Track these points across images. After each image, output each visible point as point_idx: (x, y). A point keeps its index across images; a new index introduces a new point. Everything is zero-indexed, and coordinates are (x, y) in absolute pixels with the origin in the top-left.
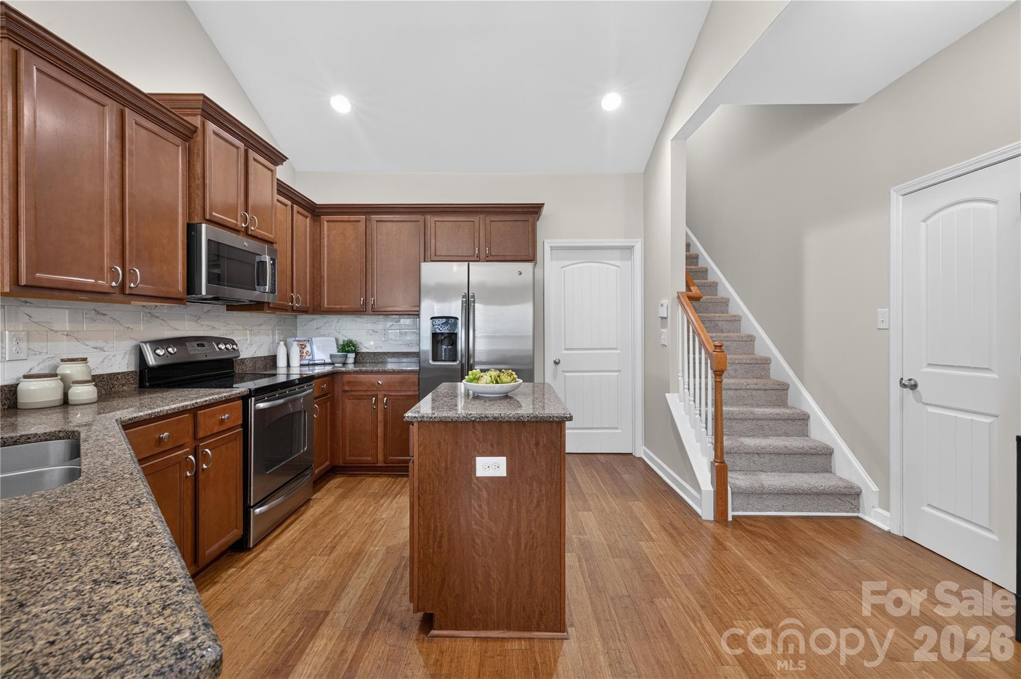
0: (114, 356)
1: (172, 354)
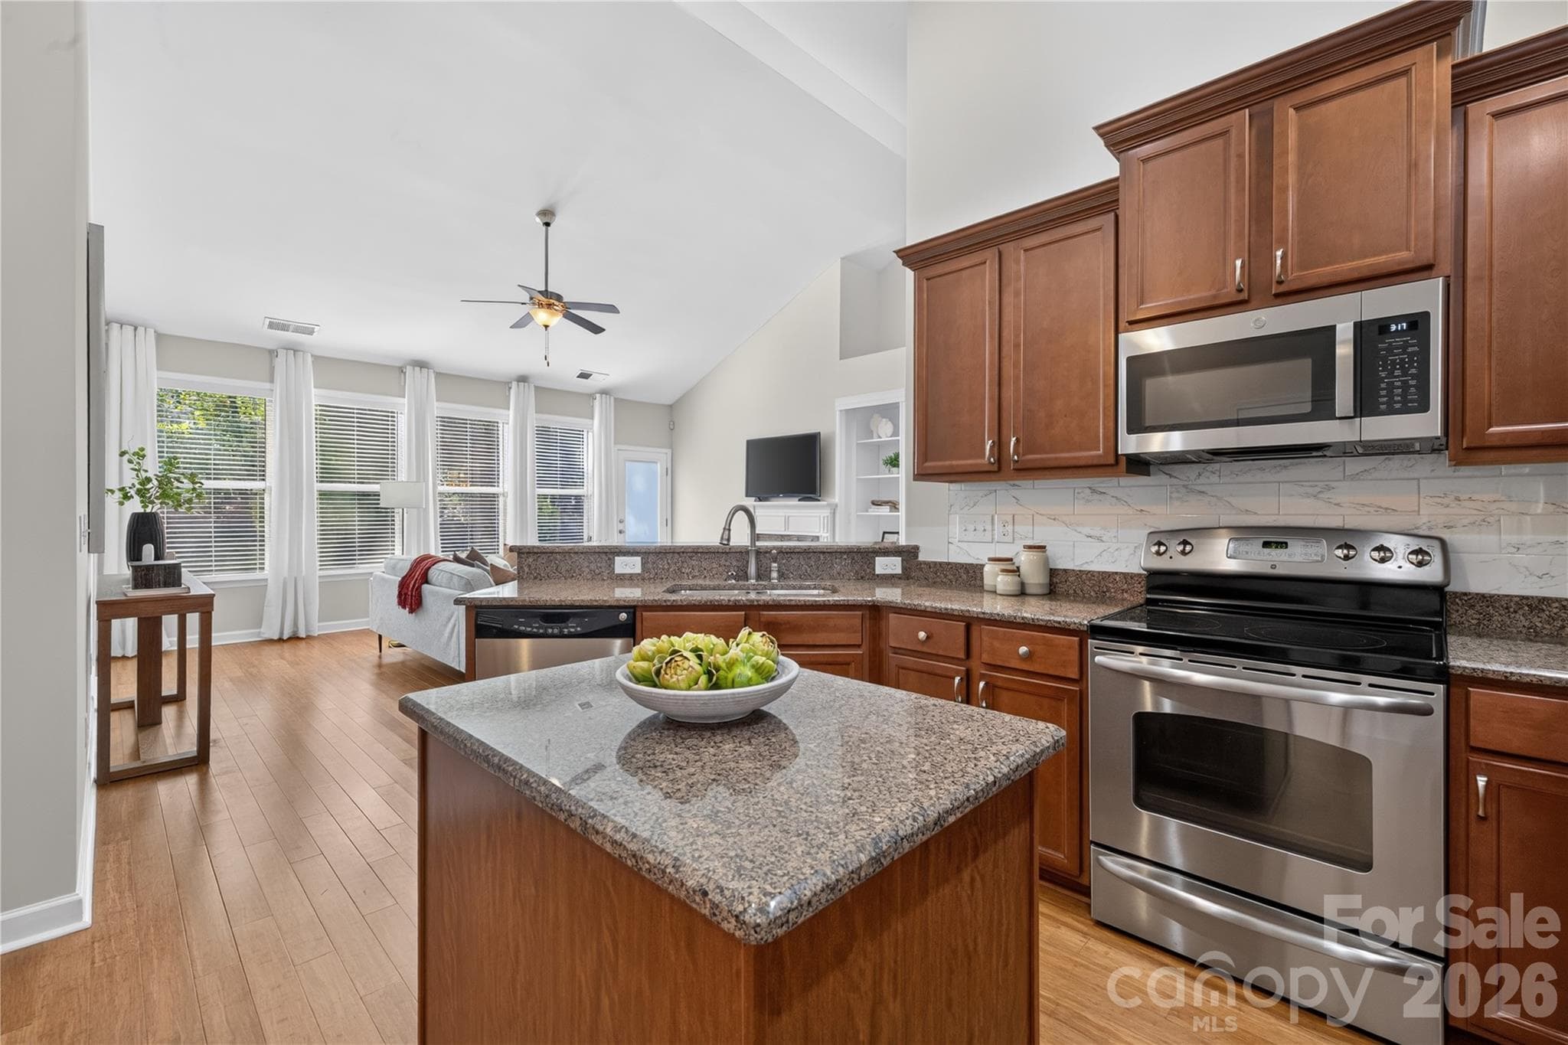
0: (1118, 549)
1: (1182, 554)
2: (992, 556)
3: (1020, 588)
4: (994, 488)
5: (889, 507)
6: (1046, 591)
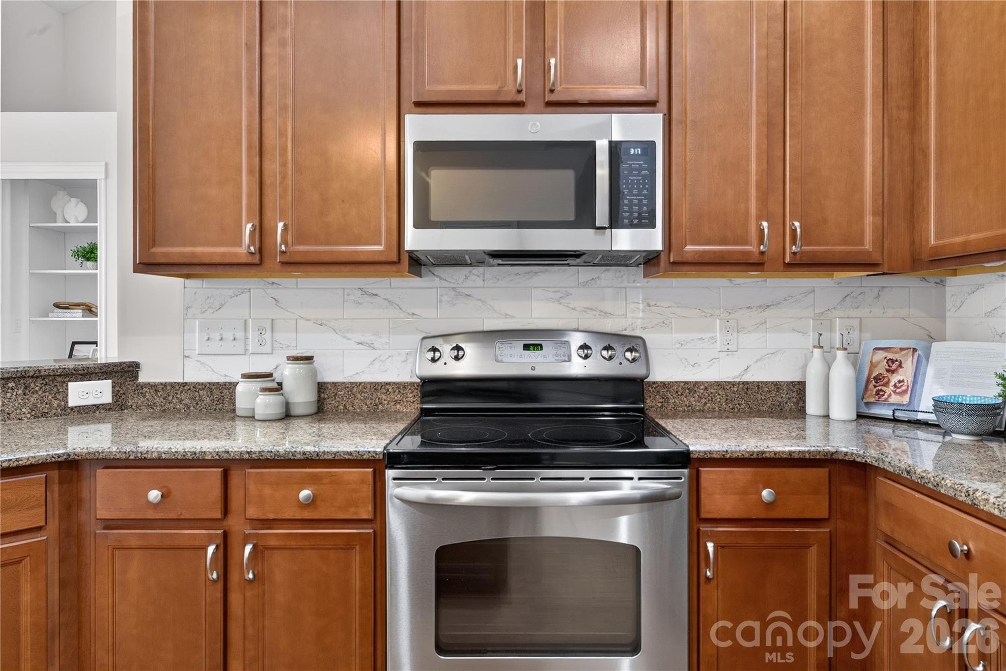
1: (456, 360)
2: (246, 371)
3: (284, 411)
4: (248, 287)
5: (80, 311)
6: (313, 409)
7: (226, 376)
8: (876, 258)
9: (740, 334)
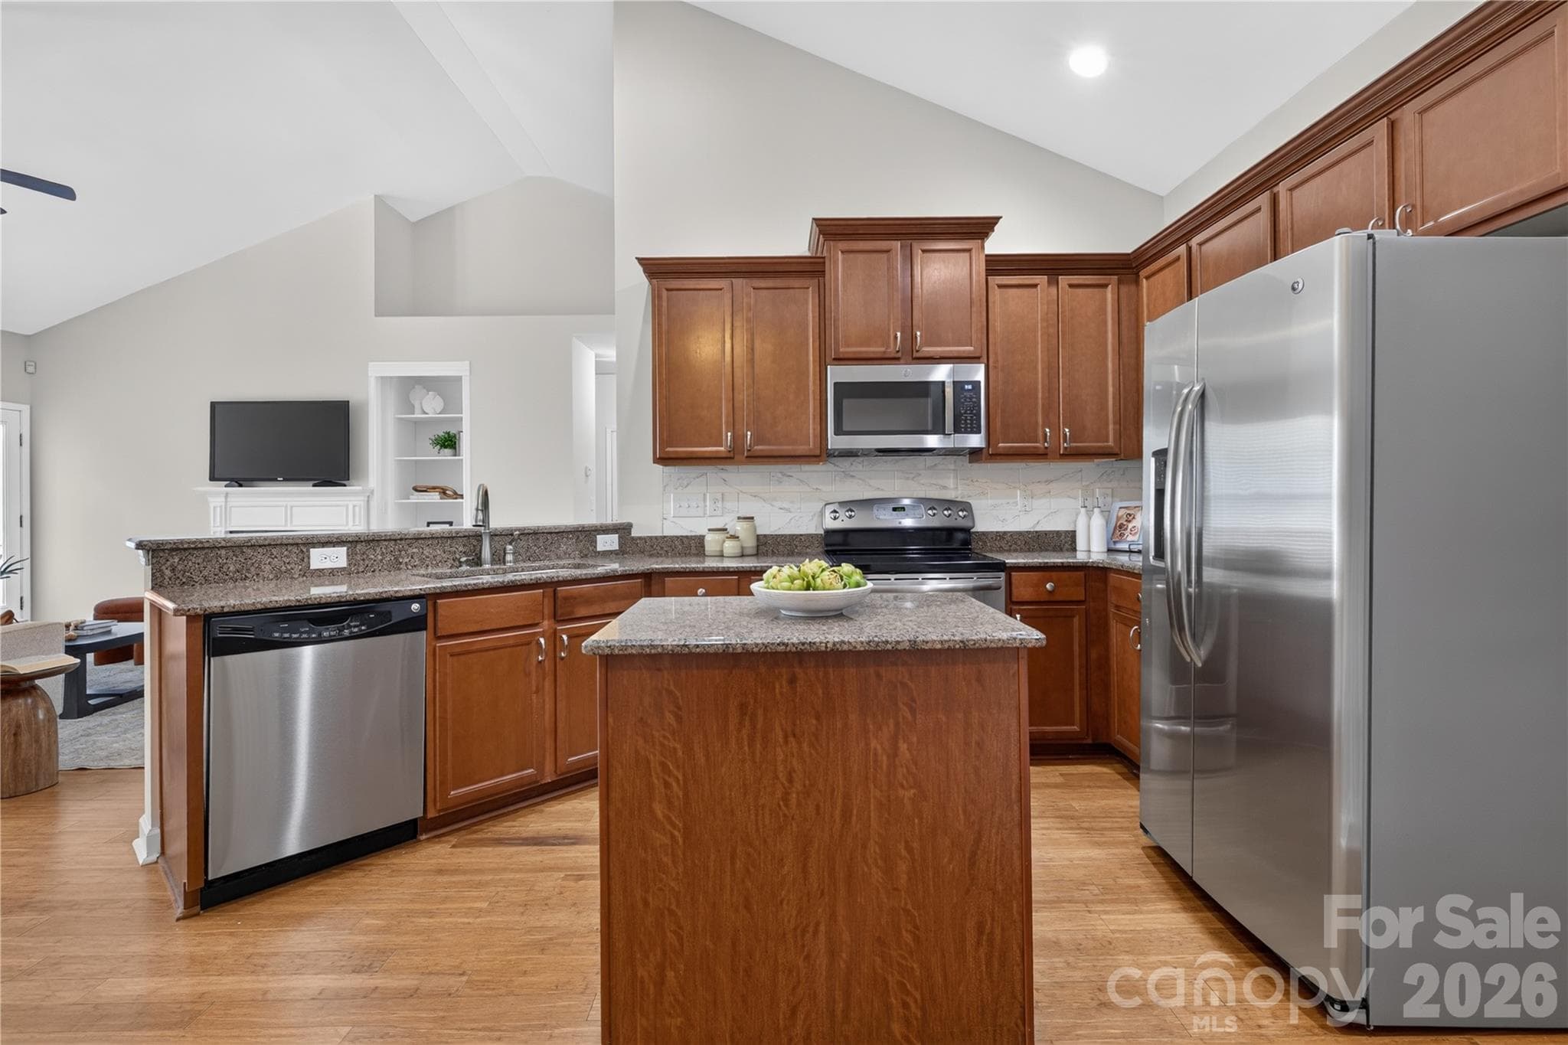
0: (801, 517)
1: (850, 518)
2: (709, 527)
4: (705, 472)
5: (438, 493)
6: (755, 552)
7: (691, 531)
8: (1117, 450)
9: (1034, 500)
